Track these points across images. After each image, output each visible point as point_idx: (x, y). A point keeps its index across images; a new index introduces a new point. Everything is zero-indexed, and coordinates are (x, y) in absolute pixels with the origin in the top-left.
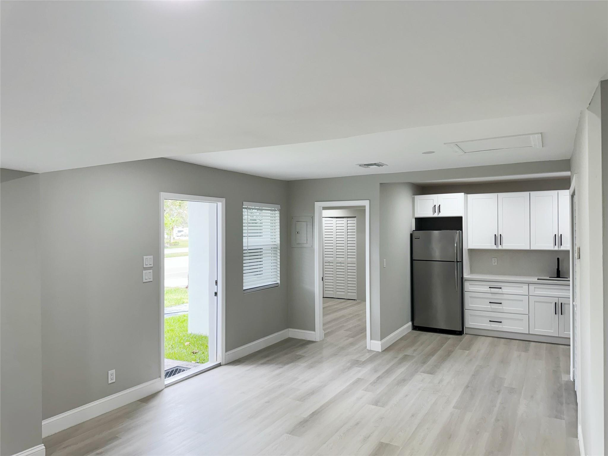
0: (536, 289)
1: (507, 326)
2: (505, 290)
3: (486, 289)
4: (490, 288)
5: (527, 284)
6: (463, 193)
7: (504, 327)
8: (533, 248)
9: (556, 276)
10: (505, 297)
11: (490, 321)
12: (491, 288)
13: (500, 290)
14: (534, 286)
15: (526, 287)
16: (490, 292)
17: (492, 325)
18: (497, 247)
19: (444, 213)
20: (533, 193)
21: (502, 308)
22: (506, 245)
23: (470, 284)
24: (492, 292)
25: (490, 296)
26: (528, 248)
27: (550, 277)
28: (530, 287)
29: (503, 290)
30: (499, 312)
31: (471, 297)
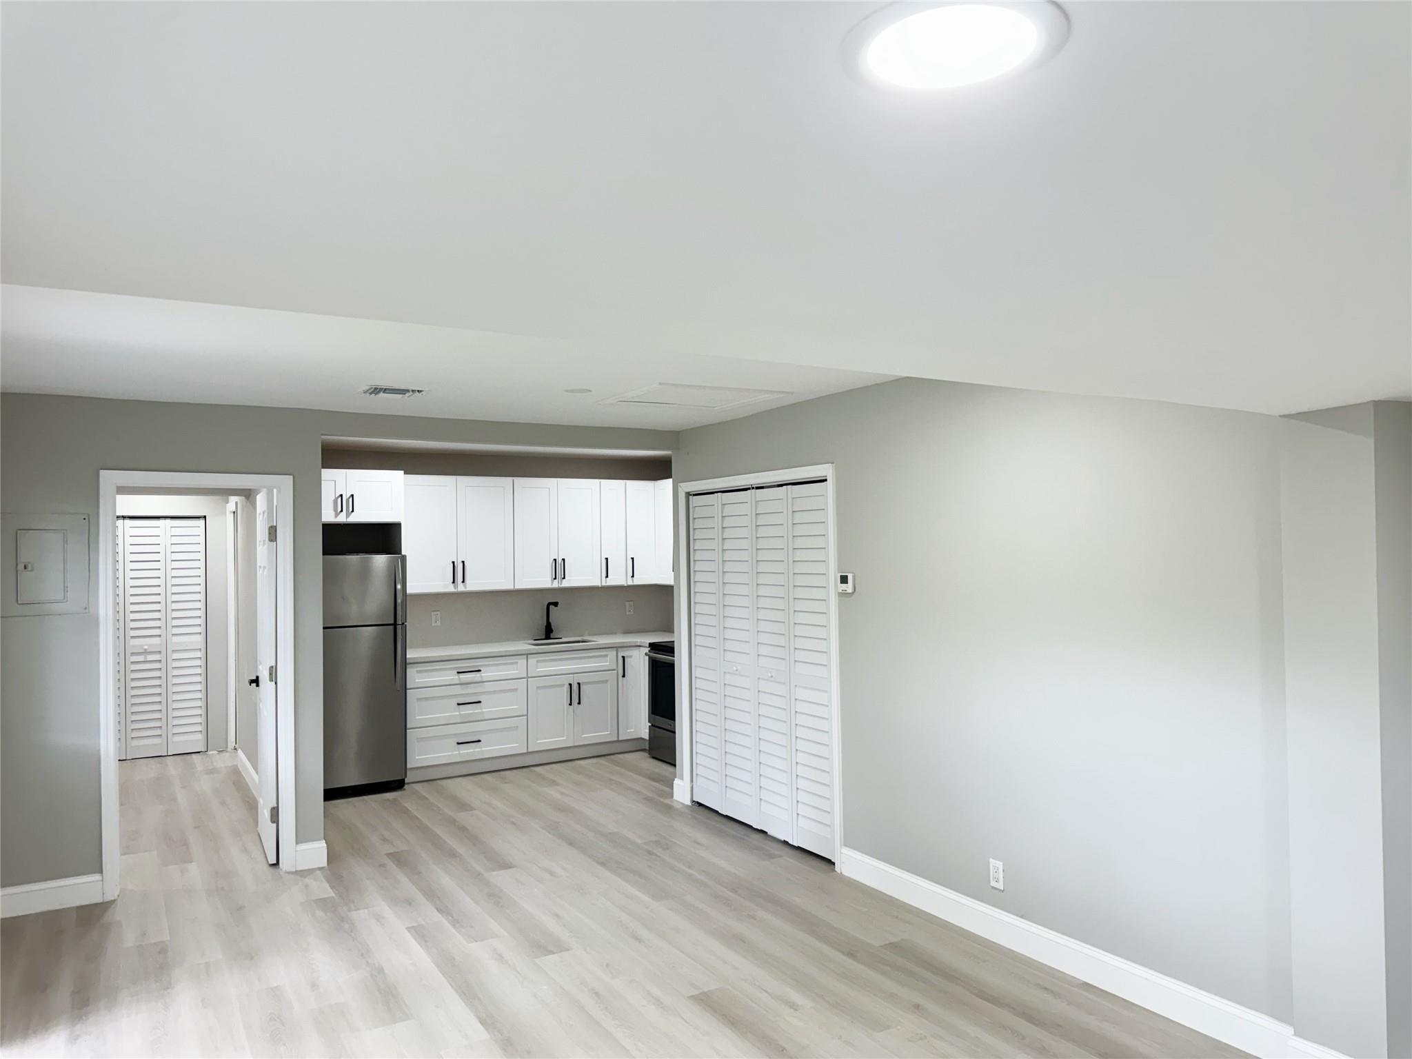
0: (539, 664)
1: (491, 748)
2: (486, 674)
3: (450, 677)
4: (458, 673)
5: (525, 656)
6: (403, 472)
7: (483, 749)
8: (519, 586)
9: (544, 637)
10: (488, 687)
11: (458, 743)
12: (460, 674)
13: (477, 674)
14: (535, 658)
15: (522, 662)
16: (458, 682)
17: (462, 752)
18: (455, 589)
19: (362, 515)
20: (520, 482)
21: (480, 711)
22: (476, 582)
23: (418, 672)
24: (463, 681)
25: (458, 690)
26: (510, 587)
27: (535, 640)
28: (529, 660)
29: (483, 675)
30: (479, 721)
31: (420, 700)
